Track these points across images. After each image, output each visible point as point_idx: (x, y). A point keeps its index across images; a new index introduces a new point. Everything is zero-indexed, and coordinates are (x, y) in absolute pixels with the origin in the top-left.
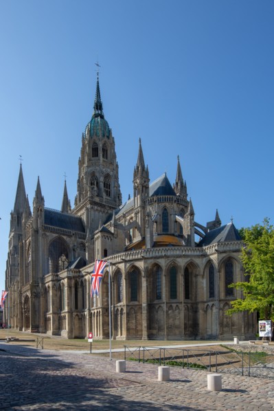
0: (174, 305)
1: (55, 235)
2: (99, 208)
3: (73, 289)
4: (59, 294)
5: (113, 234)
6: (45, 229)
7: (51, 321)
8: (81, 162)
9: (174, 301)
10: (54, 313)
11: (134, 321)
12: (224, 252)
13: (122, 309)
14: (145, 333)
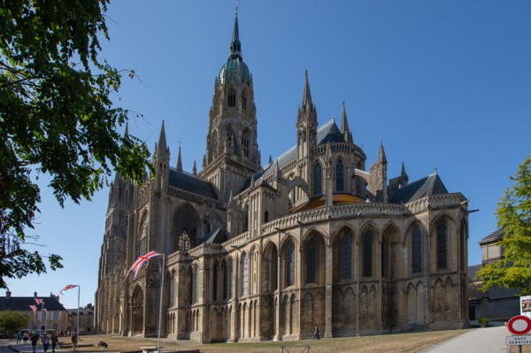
0: (369, 285)
1: (182, 201)
2: (236, 170)
3: (211, 272)
4: (188, 281)
5: (276, 191)
6: (170, 192)
7: (176, 320)
8: (213, 113)
9: (369, 279)
10: (180, 308)
11: (310, 312)
12: (438, 209)
13: (293, 296)
14: (328, 327)
